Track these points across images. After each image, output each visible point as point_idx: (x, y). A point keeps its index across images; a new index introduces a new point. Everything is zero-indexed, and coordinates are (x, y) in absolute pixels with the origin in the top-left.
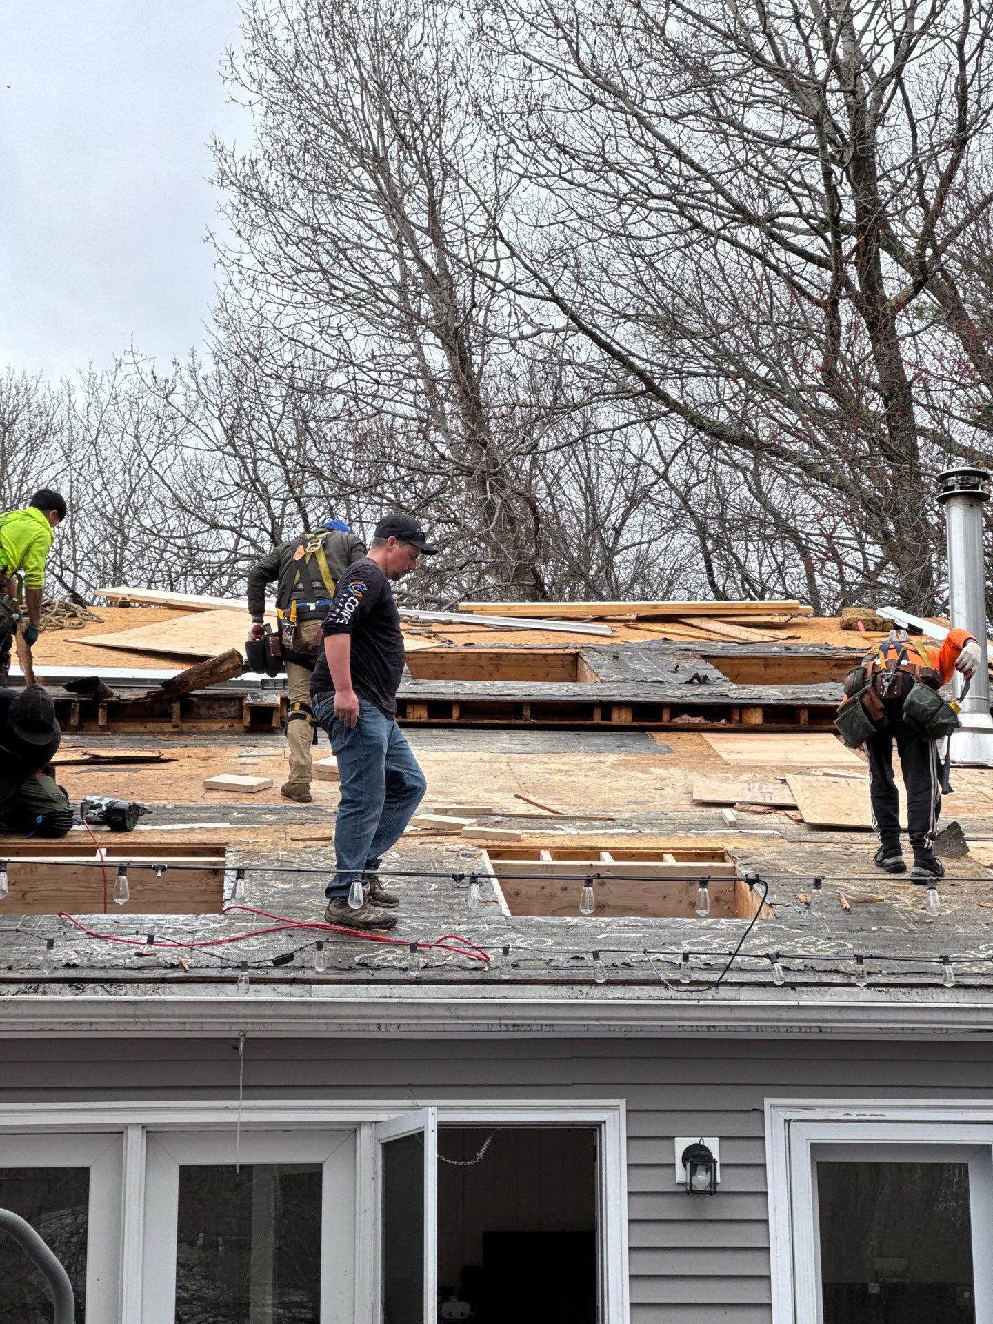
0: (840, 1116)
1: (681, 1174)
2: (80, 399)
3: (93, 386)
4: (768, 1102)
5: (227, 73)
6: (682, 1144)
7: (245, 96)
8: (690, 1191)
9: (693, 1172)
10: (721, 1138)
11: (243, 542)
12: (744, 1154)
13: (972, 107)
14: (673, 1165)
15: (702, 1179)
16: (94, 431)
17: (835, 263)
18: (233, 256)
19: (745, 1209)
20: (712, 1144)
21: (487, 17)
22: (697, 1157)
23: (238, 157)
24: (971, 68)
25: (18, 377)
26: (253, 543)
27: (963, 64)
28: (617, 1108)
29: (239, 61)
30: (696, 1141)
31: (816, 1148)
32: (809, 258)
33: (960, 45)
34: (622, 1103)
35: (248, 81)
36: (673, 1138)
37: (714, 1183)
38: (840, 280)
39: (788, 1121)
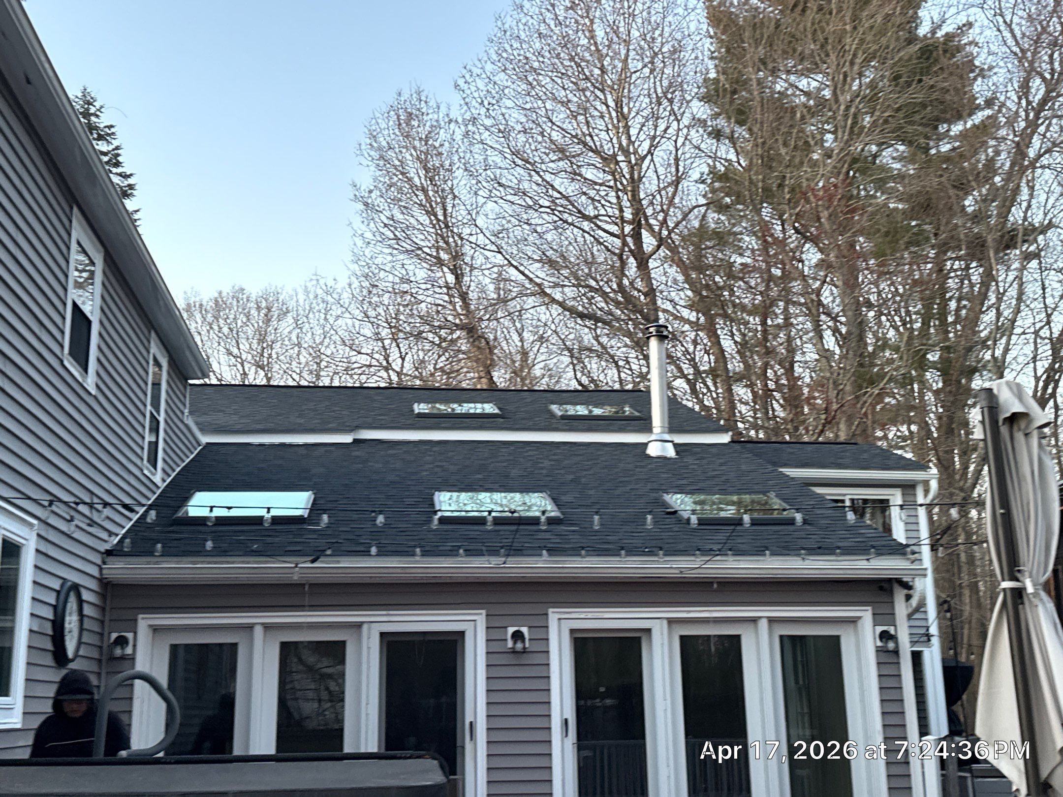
0: (582, 616)
1: (510, 644)
2: (301, 297)
3: (307, 291)
4: (551, 610)
5: (358, 152)
6: (511, 630)
7: (365, 162)
8: (514, 651)
9: (515, 643)
10: (530, 627)
11: (373, 360)
12: (539, 634)
13: (681, 169)
14: (506, 640)
15: (519, 646)
16: (307, 312)
17: (622, 236)
18: (360, 232)
19: (539, 659)
20: (525, 630)
21: (470, 127)
22: (518, 636)
23: (362, 189)
24: (680, 152)
25: (273, 288)
26: (378, 361)
27: (677, 150)
28: (481, 614)
29: (363, 147)
30: (516, 629)
31: (572, 631)
32: (612, 234)
33: (676, 141)
34: (484, 612)
35: (367, 156)
36: (506, 627)
37: (524, 648)
38: (625, 244)
39: (559, 619)
